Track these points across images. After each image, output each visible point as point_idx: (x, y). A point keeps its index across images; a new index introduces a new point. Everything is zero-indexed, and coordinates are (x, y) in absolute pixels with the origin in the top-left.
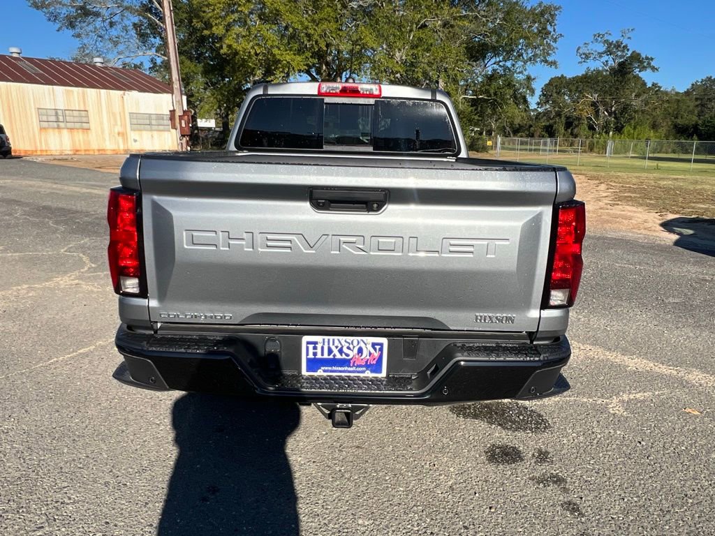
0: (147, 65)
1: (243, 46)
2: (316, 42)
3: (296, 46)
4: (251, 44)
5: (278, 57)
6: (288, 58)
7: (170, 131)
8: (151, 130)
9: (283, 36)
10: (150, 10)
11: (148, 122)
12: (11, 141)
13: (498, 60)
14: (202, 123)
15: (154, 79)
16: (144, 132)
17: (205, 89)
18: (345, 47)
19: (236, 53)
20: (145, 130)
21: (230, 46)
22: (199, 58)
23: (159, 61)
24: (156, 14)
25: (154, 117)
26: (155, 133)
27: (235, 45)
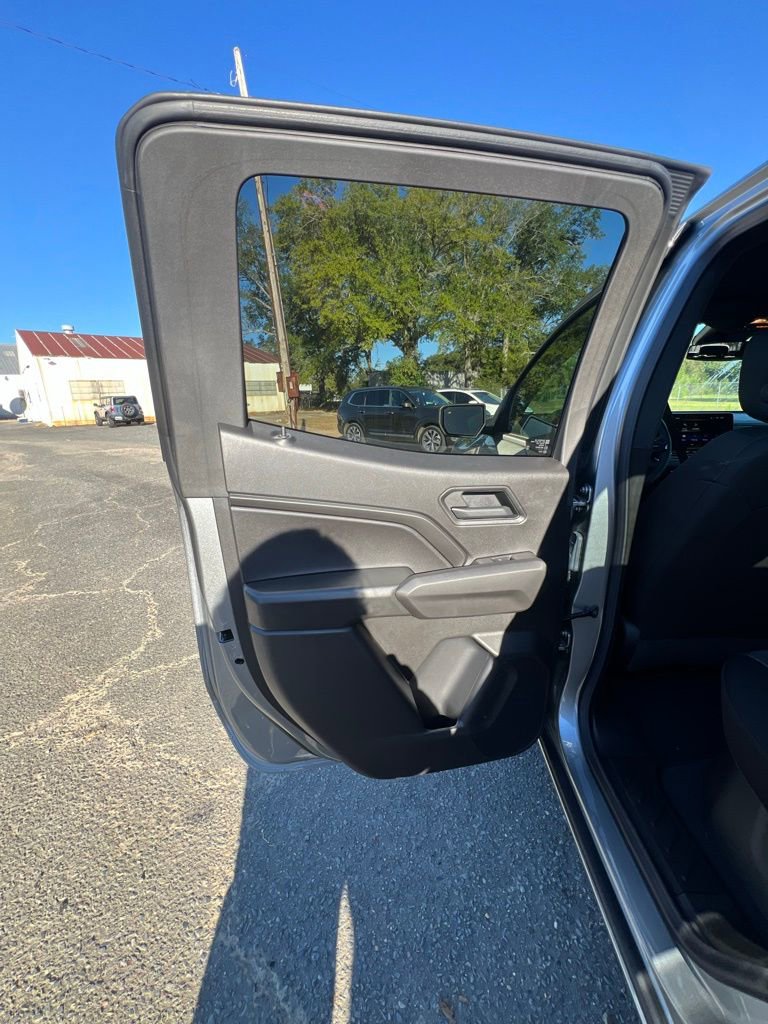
0: (257, 341)
1: (338, 316)
2: (402, 309)
3: (384, 314)
4: (345, 314)
5: (368, 324)
6: (377, 325)
7: (276, 394)
8: (261, 395)
9: (372, 305)
10: (256, 294)
11: (258, 388)
12: (143, 410)
13: (555, 319)
14: (303, 388)
15: (263, 352)
16: (255, 397)
17: (305, 358)
18: (425, 312)
19: (331, 323)
20: (256, 395)
21: (326, 317)
22: (298, 333)
23: (266, 337)
24: (263, 298)
25: (263, 384)
26: (264, 397)
27: (330, 316)
